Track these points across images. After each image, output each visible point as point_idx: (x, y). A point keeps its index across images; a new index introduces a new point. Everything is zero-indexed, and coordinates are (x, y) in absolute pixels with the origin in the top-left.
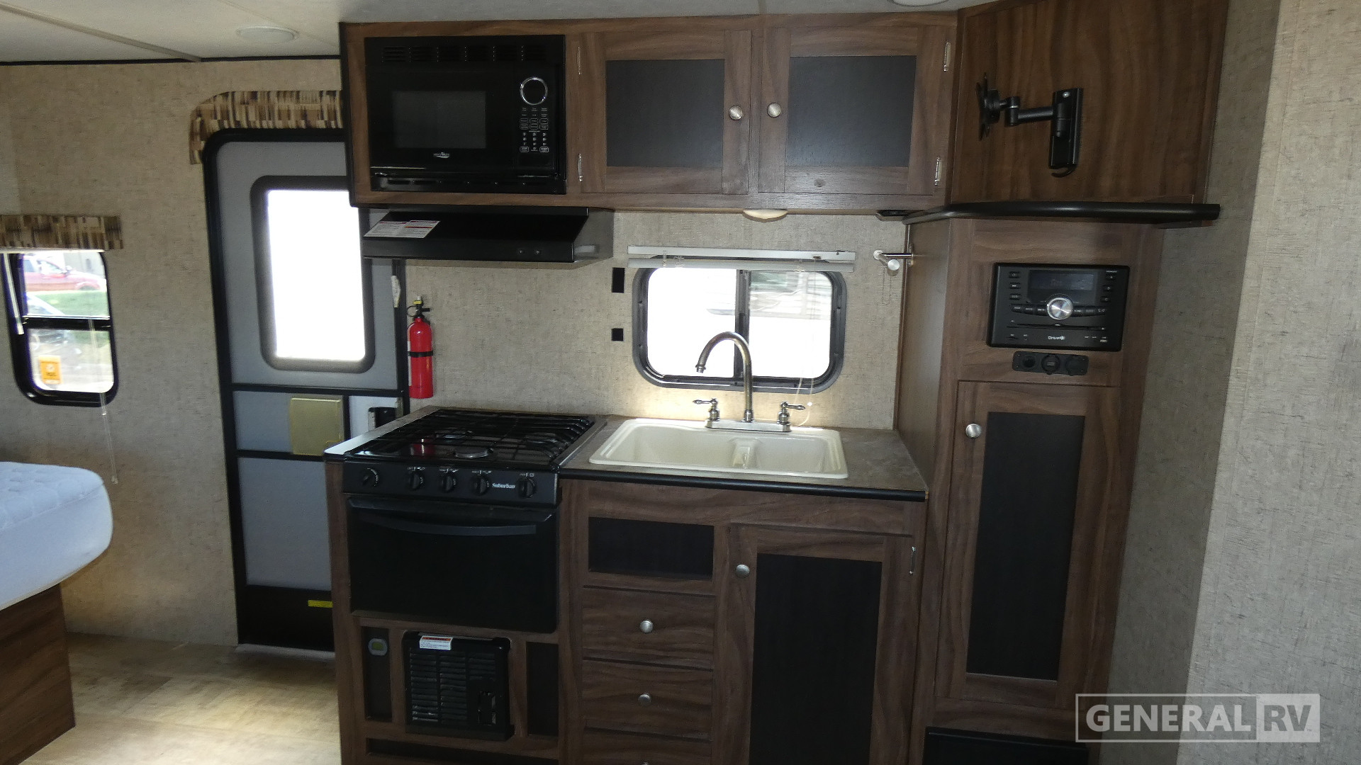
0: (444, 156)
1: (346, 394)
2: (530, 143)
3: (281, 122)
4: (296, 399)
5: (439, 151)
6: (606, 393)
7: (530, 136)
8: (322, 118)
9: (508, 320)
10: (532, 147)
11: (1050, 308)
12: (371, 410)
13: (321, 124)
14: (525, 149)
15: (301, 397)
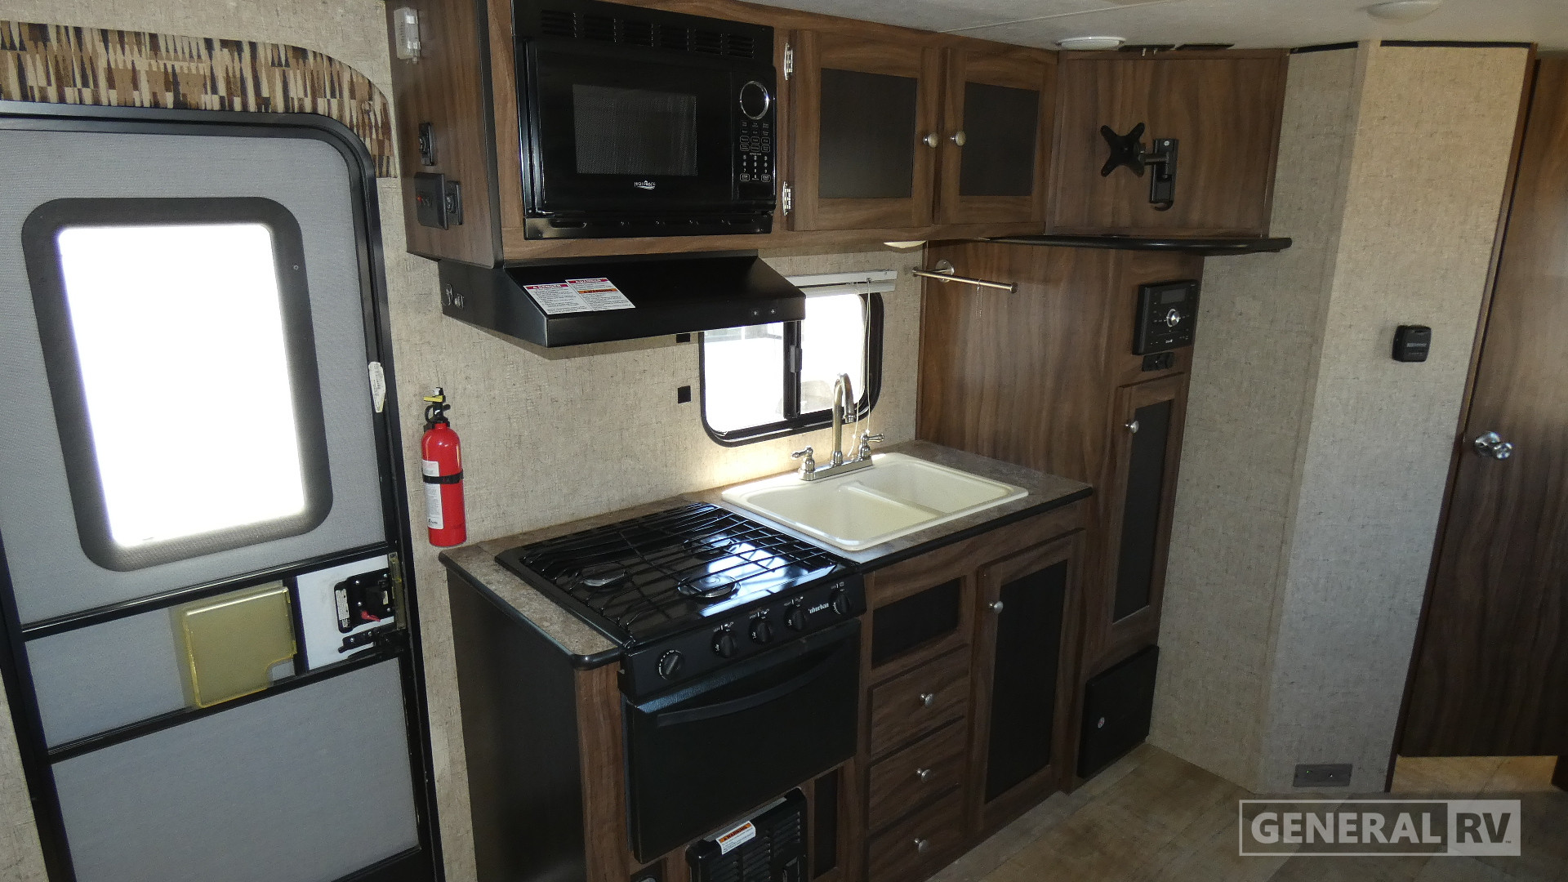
0: (649, 186)
1: (288, 577)
2: (750, 170)
3: (113, 94)
4: (194, 611)
5: (641, 179)
6: (673, 469)
7: (750, 160)
8: (214, 91)
9: (554, 400)
10: (752, 176)
11: (1170, 320)
12: (338, 587)
13: (211, 102)
14: (745, 177)
15: (203, 607)
